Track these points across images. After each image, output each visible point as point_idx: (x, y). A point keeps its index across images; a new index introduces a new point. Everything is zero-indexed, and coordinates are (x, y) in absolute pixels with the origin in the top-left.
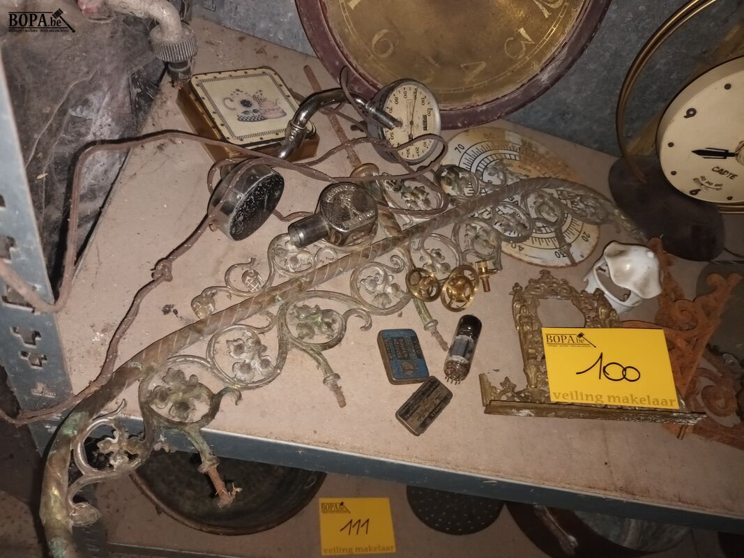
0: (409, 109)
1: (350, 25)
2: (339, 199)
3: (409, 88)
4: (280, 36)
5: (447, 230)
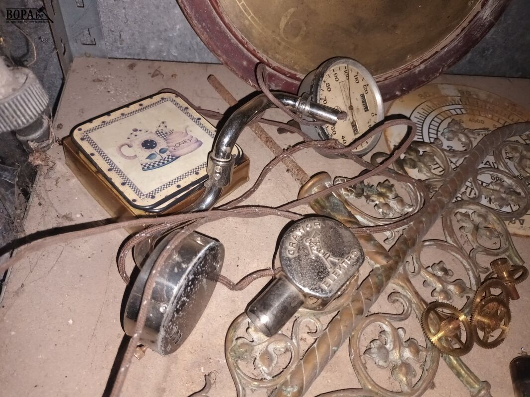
0: (344, 92)
1: (249, 14)
2: (305, 248)
3: (338, 68)
4: (174, 52)
5: (436, 230)
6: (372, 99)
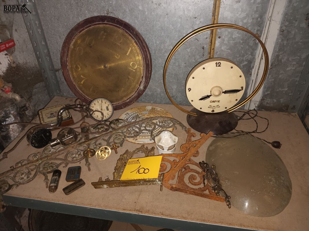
0: (100, 106)
3: (99, 100)
6: (110, 108)
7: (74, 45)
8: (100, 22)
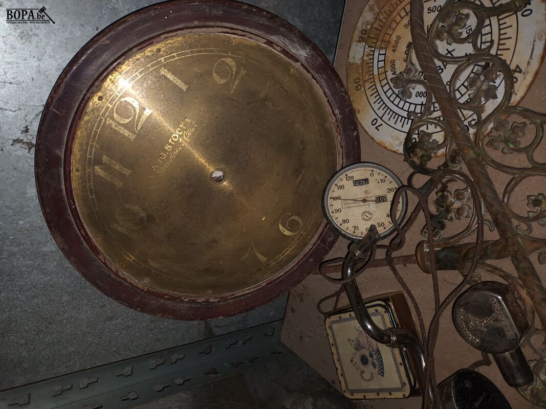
3: (331, 207)
6: (357, 173)
7: (139, 274)
8: (59, 175)
